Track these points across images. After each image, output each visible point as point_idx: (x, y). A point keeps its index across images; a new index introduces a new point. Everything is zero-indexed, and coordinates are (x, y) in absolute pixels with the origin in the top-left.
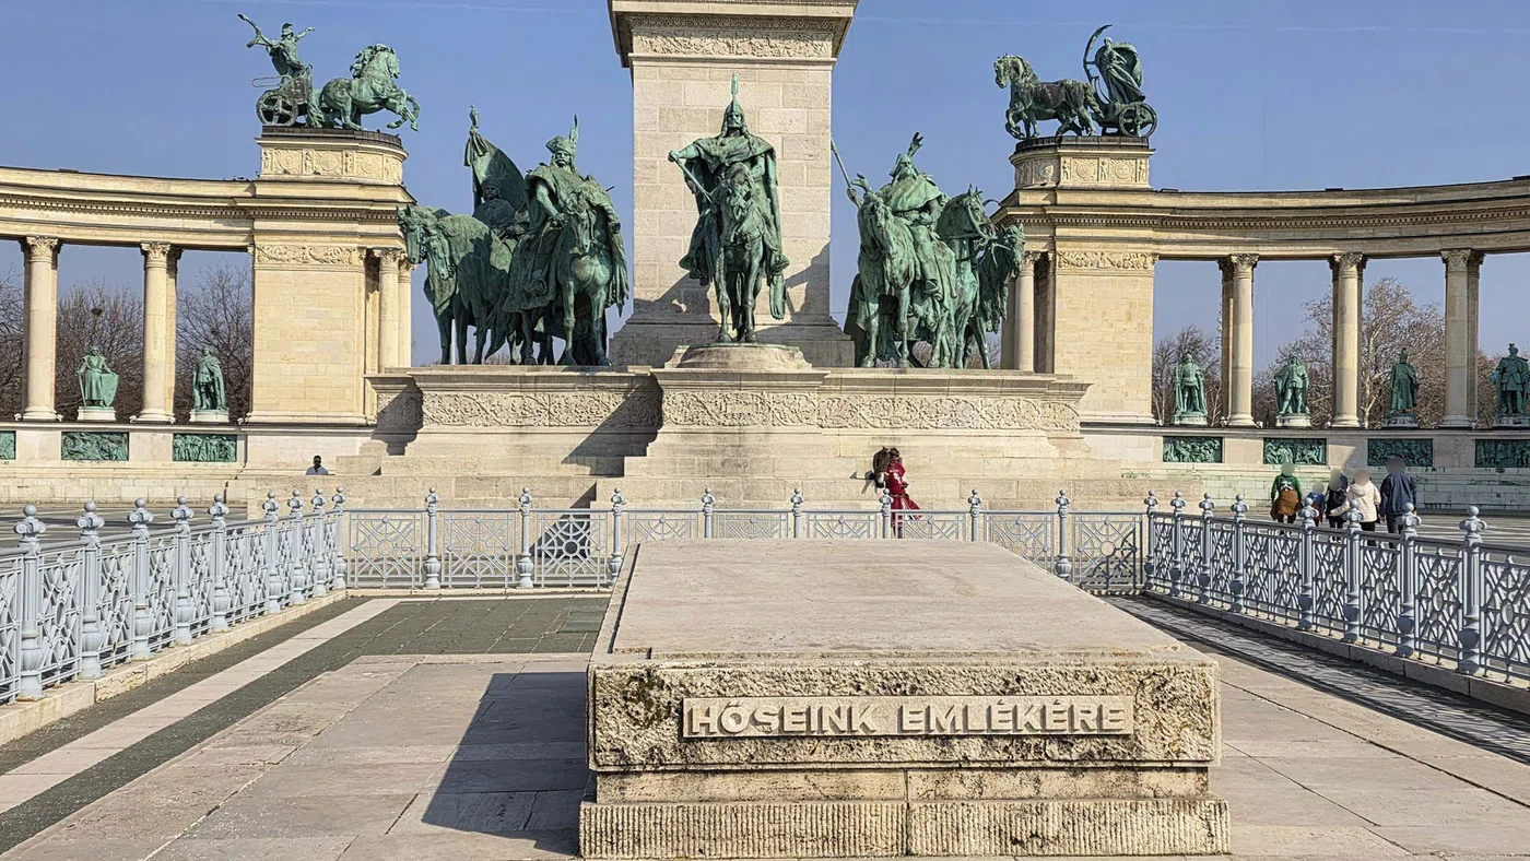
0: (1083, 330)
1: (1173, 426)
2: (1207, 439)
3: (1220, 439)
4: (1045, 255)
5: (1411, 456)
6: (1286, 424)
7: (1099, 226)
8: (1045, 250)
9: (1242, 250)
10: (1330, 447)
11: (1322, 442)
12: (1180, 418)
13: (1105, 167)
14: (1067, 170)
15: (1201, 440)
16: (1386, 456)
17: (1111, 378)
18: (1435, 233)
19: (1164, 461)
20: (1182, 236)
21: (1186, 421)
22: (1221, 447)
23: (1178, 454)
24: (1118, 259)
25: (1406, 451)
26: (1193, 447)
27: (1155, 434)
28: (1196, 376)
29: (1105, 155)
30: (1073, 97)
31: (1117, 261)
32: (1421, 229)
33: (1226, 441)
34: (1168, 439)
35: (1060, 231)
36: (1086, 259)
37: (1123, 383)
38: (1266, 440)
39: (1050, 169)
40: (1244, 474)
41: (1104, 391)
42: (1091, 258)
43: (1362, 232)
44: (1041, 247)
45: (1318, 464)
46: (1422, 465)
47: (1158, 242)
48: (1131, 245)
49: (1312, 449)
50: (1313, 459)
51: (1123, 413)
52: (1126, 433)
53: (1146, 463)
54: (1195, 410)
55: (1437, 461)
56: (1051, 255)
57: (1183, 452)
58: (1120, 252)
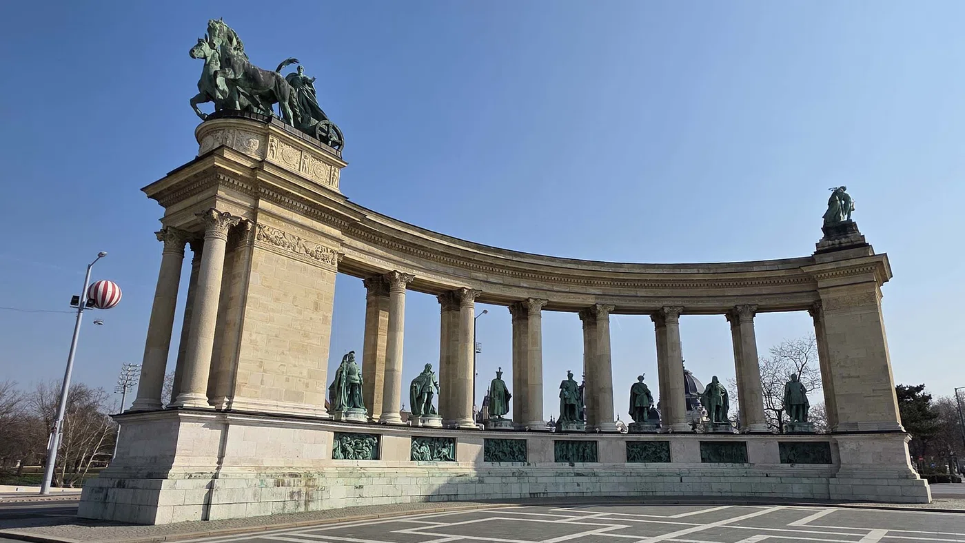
0: (273, 310)
1: (339, 421)
2: (368, 435)
3: (379, 436)
4: (243, 224)
5: (512, 454)
6: (427, 424)
7: (298, 211)
8: (244, 219)
9: (402, 270)
10: (459, 445)
11: (452, 440)
12: (347, 414)
13: (307, 161)
14: (274, 148)
15: (363, 436)
16: (496, 453)
17: (295, 366)
18: (525, 285)
19: (333, 458)
20: (360, 245)
21: (352, 418)
22: (378, 445)
23: (344, 451)
24: (312, 248)
25: (509, 449)
26: (356, 443)
27: (327, 429)
28: (359, 375)
29: (308, 150)
30: (282, 89)
31: (311, 249)
32: (515, 281)
33: (384, 438)
34: (339, 436)
35: (263, 204)
36: (284, 239)
37: (305, 373)
38: (414, 438)
39: (255, 143)
40: (398, 470)
41: (287, 380)
42: (288, 239)
43: (480, 275)
44: (240, 213)
45: (449, 460)
46: (520, 461)
47: (343, 244)
48: (324, 239)
49: (444, 447)
50: (445, 456)
51: (303, 405)
52: (306, 427)
53: (319, 461)
54: (355, 407)
55: (530, 457)
56: (250, 225)
57: (349, 449)
58: (315, 244)
